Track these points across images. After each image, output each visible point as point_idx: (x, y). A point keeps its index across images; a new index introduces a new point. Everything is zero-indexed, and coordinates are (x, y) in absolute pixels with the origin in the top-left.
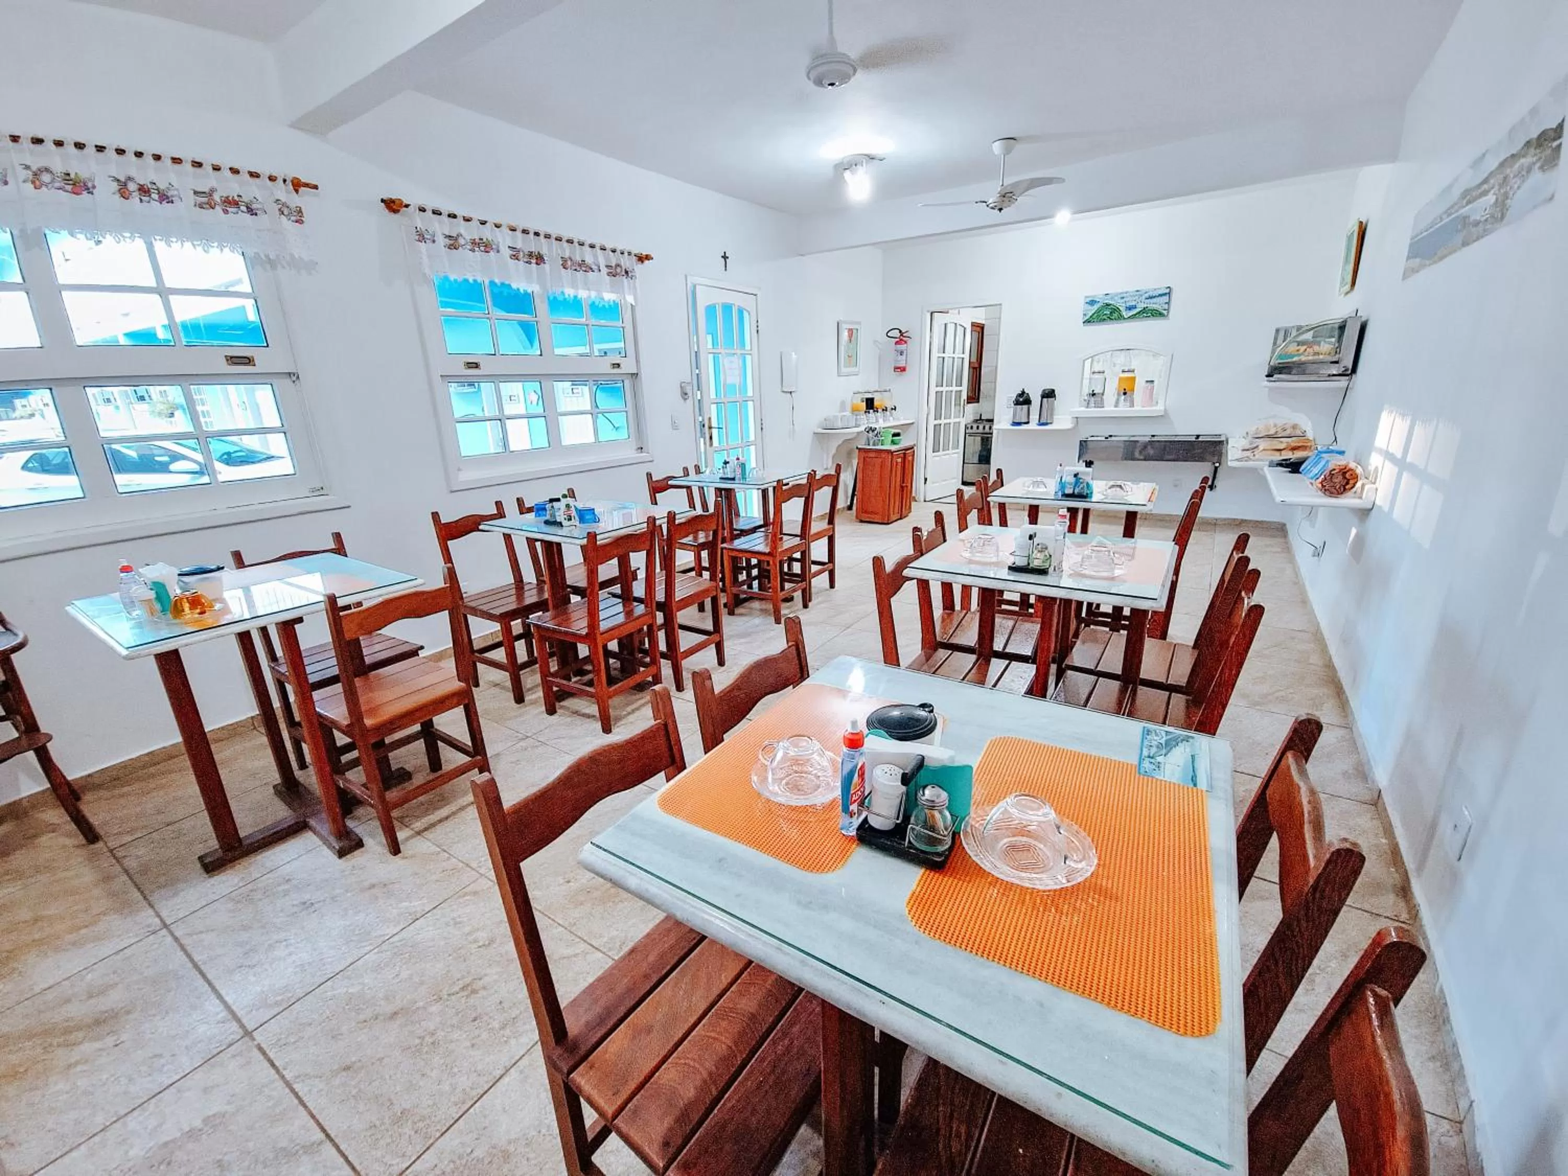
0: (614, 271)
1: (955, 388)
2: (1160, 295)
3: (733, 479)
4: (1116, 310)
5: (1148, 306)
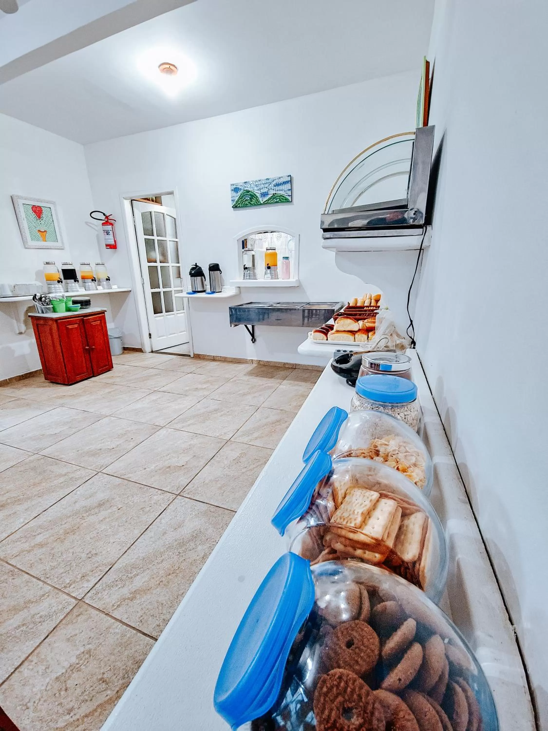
1: (172, 265)
2: (284, 183)
4: (254, 196)
5: (276, 192)
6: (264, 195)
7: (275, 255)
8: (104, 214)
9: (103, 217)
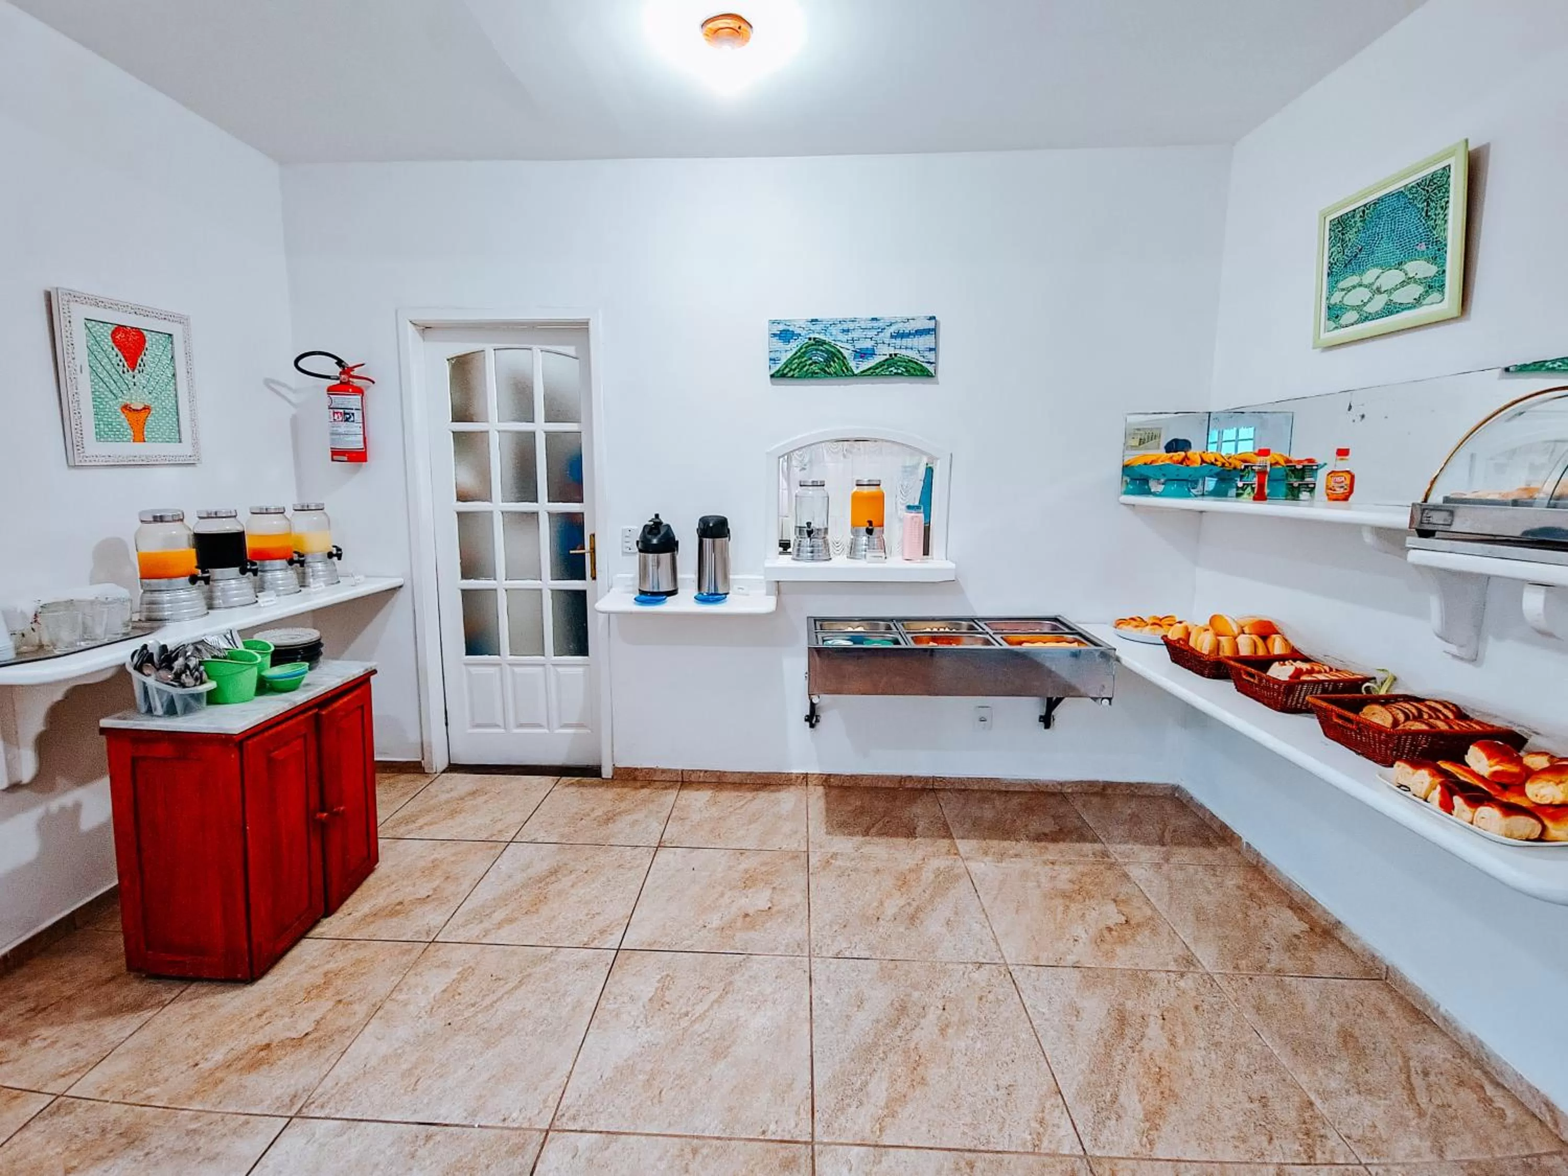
2: (919, 332)
4: (835, 355)
5: (897, 352)
6: (863, 354)
7: (879, 500)
8: (340, 362)
9: (336, 371)
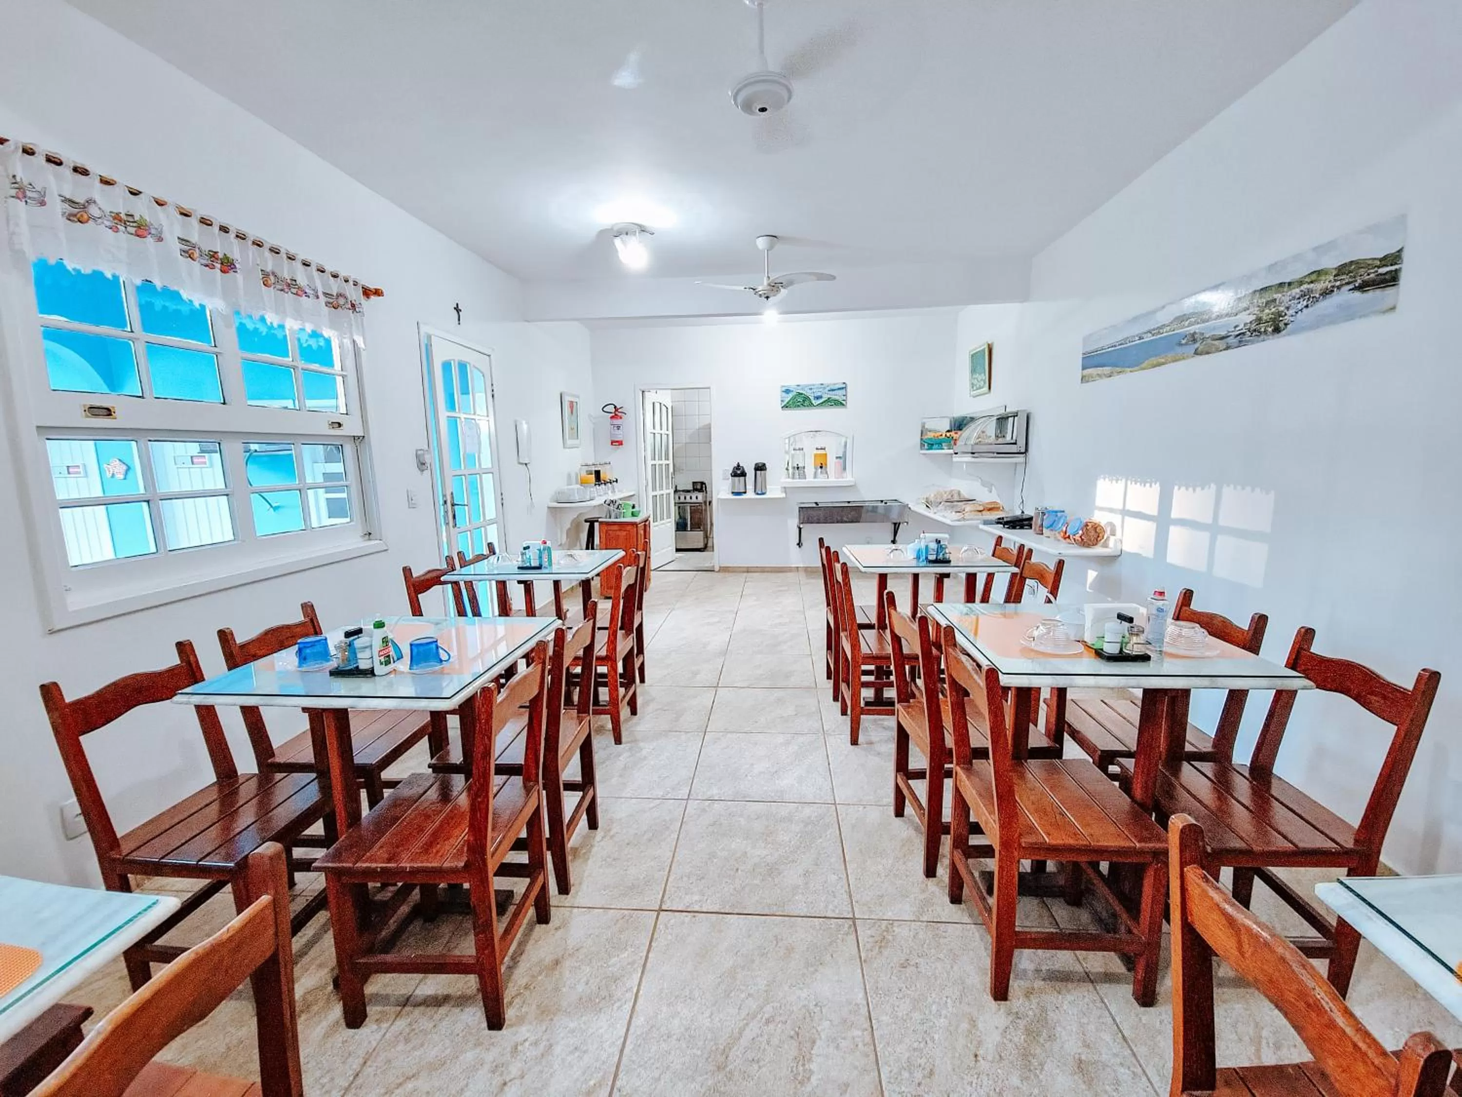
0: (335, 302)
1: (664, 462)
2: (839, 389)
3: (539, 568)
4: (807, 398)
5: (831, 396)
6: (818, 398)
7: (825, 455)
8: (615, 407)
9: (613, 410)
